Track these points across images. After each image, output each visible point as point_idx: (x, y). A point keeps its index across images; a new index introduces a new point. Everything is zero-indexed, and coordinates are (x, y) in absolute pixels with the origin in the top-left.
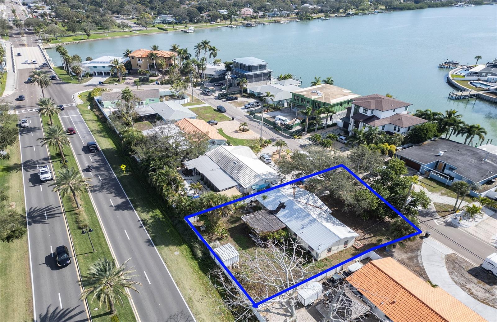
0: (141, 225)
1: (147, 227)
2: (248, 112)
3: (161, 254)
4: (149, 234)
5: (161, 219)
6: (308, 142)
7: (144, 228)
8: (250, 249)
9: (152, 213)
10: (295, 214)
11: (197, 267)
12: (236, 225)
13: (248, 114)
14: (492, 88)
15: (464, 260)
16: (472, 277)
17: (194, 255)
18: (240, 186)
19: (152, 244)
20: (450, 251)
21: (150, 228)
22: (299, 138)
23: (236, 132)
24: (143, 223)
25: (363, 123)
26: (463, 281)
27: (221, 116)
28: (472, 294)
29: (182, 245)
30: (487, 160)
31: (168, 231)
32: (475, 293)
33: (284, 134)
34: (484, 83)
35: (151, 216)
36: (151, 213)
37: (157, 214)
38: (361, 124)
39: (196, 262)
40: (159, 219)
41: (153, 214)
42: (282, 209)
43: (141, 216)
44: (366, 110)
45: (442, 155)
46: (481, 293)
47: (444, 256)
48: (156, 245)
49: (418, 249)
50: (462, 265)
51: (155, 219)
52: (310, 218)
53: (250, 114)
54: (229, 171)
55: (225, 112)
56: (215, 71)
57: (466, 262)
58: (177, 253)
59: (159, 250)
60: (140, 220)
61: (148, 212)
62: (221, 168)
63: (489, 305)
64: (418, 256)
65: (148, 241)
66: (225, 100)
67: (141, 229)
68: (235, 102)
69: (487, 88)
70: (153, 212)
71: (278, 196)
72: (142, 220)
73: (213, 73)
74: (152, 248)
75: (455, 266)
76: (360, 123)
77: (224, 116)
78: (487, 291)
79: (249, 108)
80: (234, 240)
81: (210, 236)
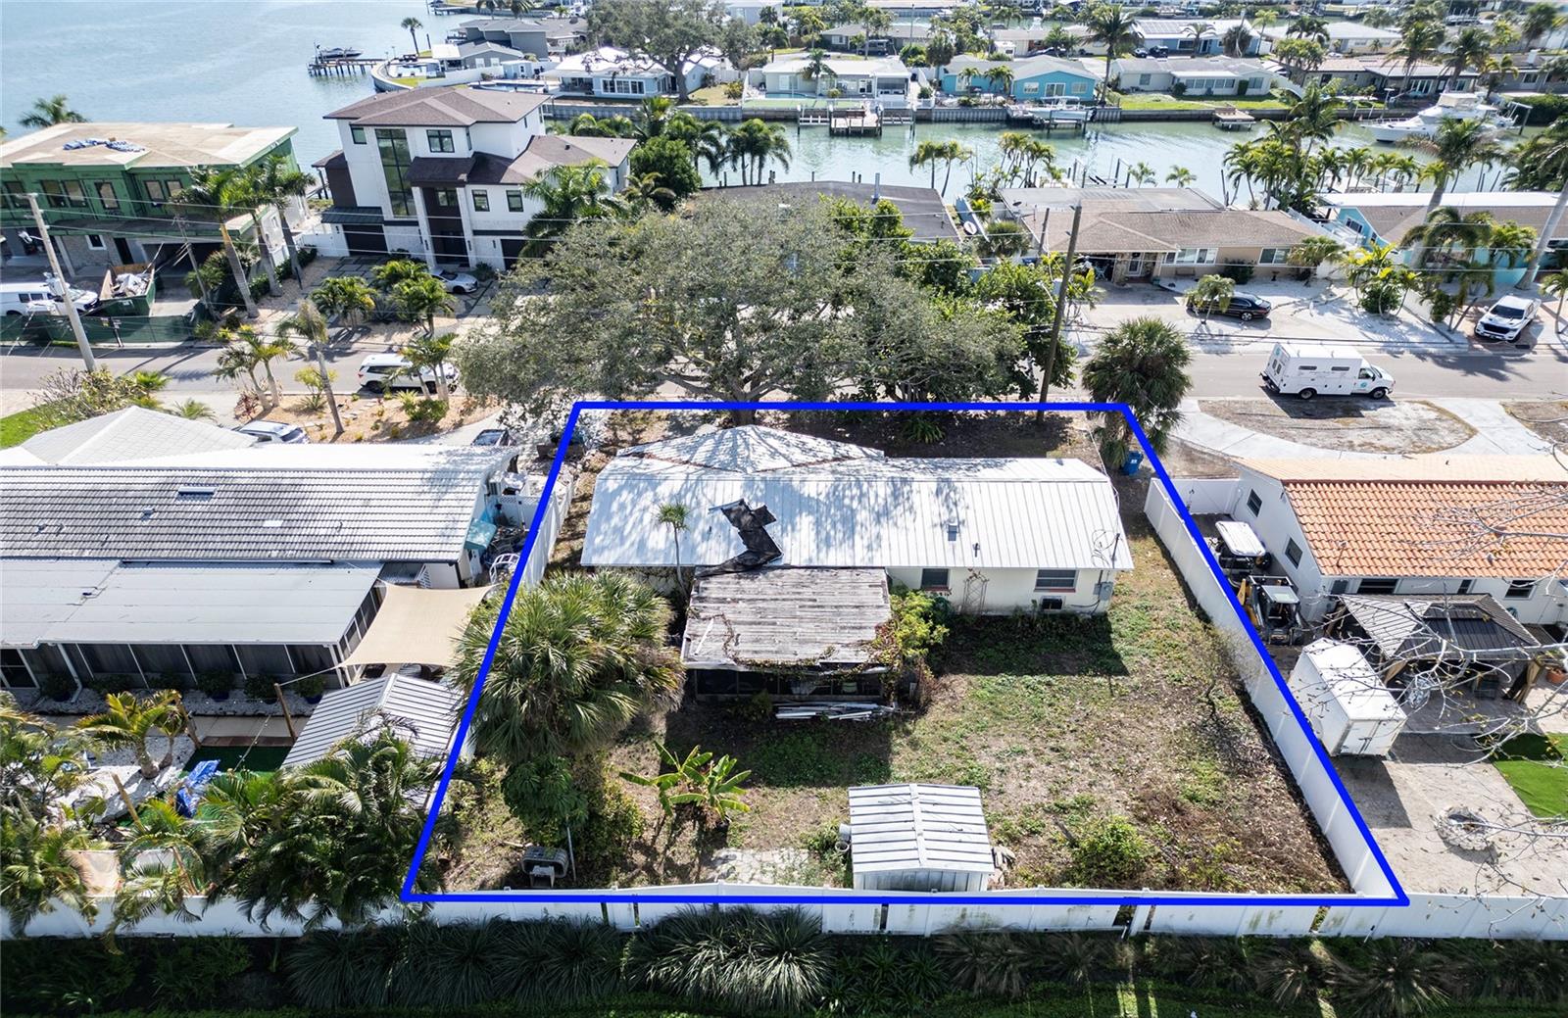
10: (854, 511)
14: (549, 88)
15: (1235, 402)
16: (1317, 422)
22: (247, 334)
33: (148, 345)
38: (464, 197)
42: (770, 529)
44: (439, 137)
46: (1387, 439)
50: (1254, 411)
52: (925, 488)
57: (1247, 403)
62: (126, 563)
63: (1439, 449)
75: (1258, 422)
76: (460, 191)
78: (1382, 428)
81: (648, 868)
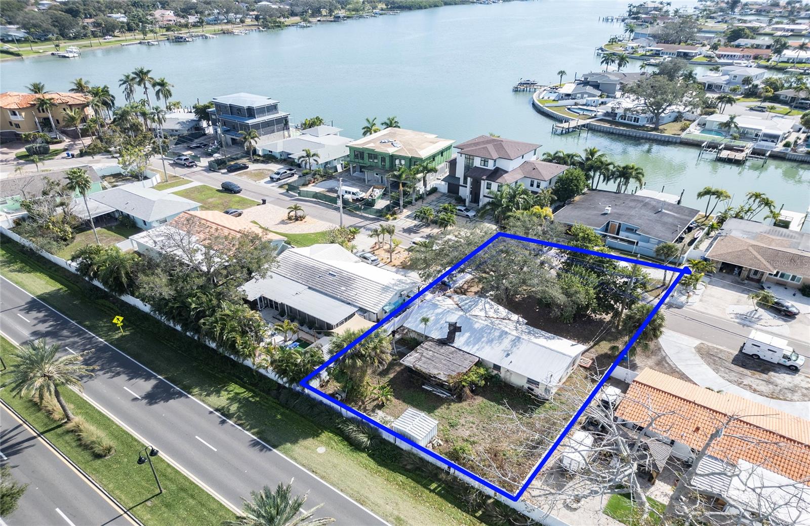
0: (220, 420)
1: (234, 419)
2: (281, 187)
3: (295, 460)
4: (247, 430)
5: (251, 399)
6: (411, 223)
7: (231, 422)
8: (439, 410)
9: (226, 393)
10: (483, 337)
11: (372, 464)
12: (392, 376)
13: (283, 191)
14: (598, 113)
15: (717, 349)
16: (742, 369)
17: (356, 446)
18: (363, 311)
19: (264, 447)
20: (697, 342)
21: (241, 420)
22: (395, 219)
23: (283, 222)
24: (222, 414)
25: (486, 181)
26: (736, 376)
27: (238, 199)
28: (755, 391)
29: (320, 434)
30: (664, 211)
31: (279, 417)
32: (758, 388)
33: (367, 215)
34: (585, 107)
35: (229, 399)
36: (223, 393)
37: (237, 391)
38: (484, 184)
39: (365, 455)
40: (247, 399)
41: (229, 394)
42: (457, 334)
43: (209, 403)
44: (485, 161)
45: (609, 212)
46: (763, 387)
47: (693, 350)
48: (275, 447)
49: (660, 349)
50: (720, 356)
51: (240, 401)
52: (510, 338)
53: (288, 190)
54: (329, 290)
55: (239, 192)
56: (179, 123)
57: (721, 351)
58: (321, 450)
59: (285, 453)
60: (212, 410)
61: (218, 392)
62: (310, 288)
63: (781, 399)
64: (664, 357)
65: (255, 444)
66: (225, 171)
67: (225, 425)
68: (246, 173)
69: (593, 115)
70: (226, 390)
71: (438, 314)
72: (217, 410)
73: (177, 127)
74: (268, 453)
75: (714, 360)
76: (482, 182)
77: (244, 199)
78: (768, 382)
79: (279, 179)
80: (404, 401)
81: (360, 406)
